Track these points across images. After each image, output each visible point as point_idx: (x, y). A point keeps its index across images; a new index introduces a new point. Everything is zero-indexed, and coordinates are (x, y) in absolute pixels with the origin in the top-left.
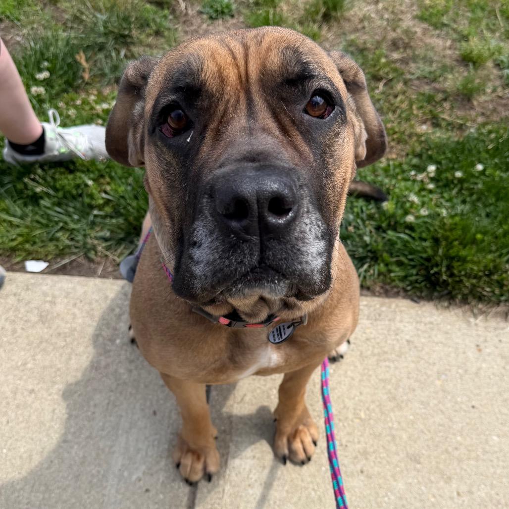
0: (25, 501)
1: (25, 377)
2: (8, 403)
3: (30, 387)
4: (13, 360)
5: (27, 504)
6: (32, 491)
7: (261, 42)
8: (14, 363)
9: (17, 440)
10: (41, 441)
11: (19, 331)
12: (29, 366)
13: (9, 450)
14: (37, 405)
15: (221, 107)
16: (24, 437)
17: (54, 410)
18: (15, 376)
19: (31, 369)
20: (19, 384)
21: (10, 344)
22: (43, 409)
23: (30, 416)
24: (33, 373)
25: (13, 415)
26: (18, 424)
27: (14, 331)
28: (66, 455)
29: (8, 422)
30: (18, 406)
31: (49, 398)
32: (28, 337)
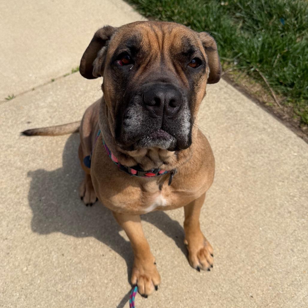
0: (256, 261)
1: (290, 203)
2: (275, 208)
3: (290, 209)
4: (289, 190)
5: (257, 262)
6: (262, 259)
7: (171, 31)
8: (289, 192)
9: (269, 229)
10: (280, 239)
11: (301, 179)
12: (295, 199)
13: (263, 230)
14: (288, 220)
15: (148, 59)
16: (273, 230)
17: (295, 230)
18: (286, 198)
19: (295, 201)
20: (285, 204)
21: (293, 181)
22: (290, 225)
23: (282, 223)
24: (295, 204)
25: (274, 216)
26: (274, 222)
27: (298, 177)
28: (288, 257)
29: (270, 217)
30: (279, 214)
31: (296, 222)
32: (303, 185)
